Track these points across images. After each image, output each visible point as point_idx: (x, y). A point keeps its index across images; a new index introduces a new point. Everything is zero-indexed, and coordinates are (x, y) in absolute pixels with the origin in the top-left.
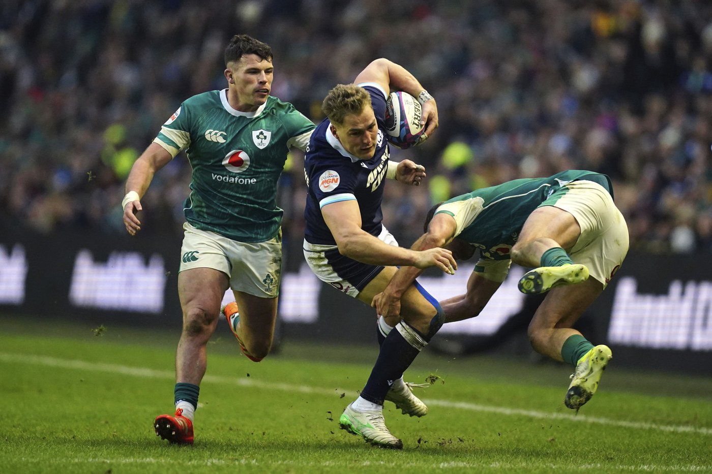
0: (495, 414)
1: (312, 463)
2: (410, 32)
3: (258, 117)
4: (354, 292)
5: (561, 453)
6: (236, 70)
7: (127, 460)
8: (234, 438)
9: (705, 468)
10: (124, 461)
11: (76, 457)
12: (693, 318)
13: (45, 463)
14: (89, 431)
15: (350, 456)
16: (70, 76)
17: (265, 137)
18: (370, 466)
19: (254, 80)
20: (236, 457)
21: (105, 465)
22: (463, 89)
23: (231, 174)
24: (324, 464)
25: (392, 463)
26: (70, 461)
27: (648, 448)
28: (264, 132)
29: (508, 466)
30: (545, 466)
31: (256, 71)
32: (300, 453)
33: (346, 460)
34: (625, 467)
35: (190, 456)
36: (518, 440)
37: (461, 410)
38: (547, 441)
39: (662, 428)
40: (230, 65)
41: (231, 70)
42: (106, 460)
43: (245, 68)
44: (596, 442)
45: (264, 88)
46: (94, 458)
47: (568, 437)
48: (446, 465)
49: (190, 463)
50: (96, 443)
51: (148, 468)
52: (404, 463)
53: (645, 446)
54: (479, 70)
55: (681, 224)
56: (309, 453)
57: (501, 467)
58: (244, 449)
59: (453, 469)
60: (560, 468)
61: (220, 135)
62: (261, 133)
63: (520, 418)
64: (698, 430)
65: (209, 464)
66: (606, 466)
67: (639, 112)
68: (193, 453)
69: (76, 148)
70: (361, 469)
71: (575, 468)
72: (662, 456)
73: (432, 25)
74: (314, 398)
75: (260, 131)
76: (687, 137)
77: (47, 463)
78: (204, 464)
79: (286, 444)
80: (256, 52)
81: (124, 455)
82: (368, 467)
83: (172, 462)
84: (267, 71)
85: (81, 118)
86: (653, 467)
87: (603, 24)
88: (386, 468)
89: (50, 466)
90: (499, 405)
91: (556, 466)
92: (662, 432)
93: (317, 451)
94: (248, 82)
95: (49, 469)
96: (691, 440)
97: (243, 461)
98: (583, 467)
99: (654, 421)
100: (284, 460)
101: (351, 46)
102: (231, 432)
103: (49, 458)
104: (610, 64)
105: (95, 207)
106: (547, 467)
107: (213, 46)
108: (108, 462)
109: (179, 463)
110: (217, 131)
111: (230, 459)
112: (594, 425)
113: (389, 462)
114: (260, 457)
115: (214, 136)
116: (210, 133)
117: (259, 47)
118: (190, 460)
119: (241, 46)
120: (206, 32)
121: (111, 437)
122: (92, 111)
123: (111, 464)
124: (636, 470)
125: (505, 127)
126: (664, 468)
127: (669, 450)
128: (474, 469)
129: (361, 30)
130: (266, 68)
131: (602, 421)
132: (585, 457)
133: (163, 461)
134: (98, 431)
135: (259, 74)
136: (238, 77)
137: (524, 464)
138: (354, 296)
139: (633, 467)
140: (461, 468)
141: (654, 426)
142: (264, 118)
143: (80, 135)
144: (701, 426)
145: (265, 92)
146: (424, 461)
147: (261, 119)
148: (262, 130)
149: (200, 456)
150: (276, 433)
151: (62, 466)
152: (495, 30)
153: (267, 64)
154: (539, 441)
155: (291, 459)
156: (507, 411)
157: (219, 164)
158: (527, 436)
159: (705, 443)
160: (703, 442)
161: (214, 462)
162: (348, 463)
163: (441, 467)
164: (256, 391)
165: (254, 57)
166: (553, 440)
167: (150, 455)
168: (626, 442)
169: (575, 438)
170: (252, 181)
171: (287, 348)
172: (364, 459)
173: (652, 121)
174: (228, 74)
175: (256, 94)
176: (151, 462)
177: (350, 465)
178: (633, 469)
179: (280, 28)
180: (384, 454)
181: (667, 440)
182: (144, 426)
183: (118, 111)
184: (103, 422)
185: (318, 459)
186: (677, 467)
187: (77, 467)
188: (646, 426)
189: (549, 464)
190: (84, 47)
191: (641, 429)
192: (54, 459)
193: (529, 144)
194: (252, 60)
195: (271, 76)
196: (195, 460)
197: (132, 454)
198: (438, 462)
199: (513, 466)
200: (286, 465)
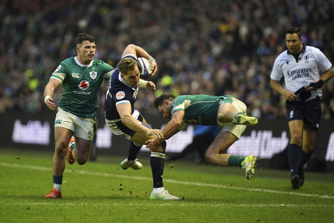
0: (182, 184)
1: (109, 204)
2: (147, 31)
3: (91, 66)
4: (129, 137)
5: (208, 200)
6: (81, 47)
7: (36, 204)
8: (78, 195)
9: (266, 205)
10: (34, 204)
11: (15, 203)
12: (260, 146)
13: (3, 205)
14: (20, 192)
15: (124, 201)
16: (11, 50)
17: (95, 74)
18: (133, 205)
19: (88, 51)
20: (79, 202)
21: (27, 206)
22: (168, 54)
23: (81, 91)
24: (114, 205)
25: (141, 204)
26: (13, 204)
27: (243, 197)
28: (94, 72)
29: (188, 205)
30: (202, 205)
31: (89, 47)
32: (105, 200)
33: (123, 203)
34: (234, 205)
35: (61, 202)
36: (191, 195)
37: (169, 183)
38: (203, 195)
39: (249, 189)
40: (78, 45)
41: (79, 47)
42: (27, 204)
43: (84, 46)
44: (223, 195)
45: (92, 54)
46: (23, 202)
47: (211, 193)
48: (163, 205)
49: (61, 205)
50: (23, 197)
51: (44, 207)
52: (146, 204)
53: (242, 197)
54: (175, 47)
55: (255, 108)
56: (108, 200)
57: (185, 205)
58: (82, 199)
59: (165, 206)
60: (208, 206)
61: (78, 75)
62: (93, 73)
63: (192, 186)
64: (263, 190)
65: (68, 205)
66: (226, 205)
67: (238, 63)
68: (62, 201)
69: (14, 79)
70: (129, 207)
71: (214, 206)
72: (249, 201)
73: (155, 29)
74: (109, 178)
75: (92, 72)
76: (258, 73)
77: (4, 205)
78: (66, 205)
79: (99, 197)
80: (88, 40)
81: (34, 202)
82: (131, 206)
83: (53, 204)
84: (93, 47)
85: (16, 67)
86: (245, 205)
87: (223, 28)
88: (139, 206)
89: (5, 206)
90: (183, 180)
91: (207, 205)
92: (249, 191)
93: (111, 200)
94: (86, 52)
95: (5, 207)
96: (260, 194)
97: (82, 204)
98: (217, 205)
99: (246, 187)
100: (98, 203)
101: (123, 38)
102: (77, 192)
103: (4, 203)
104: (227, 44)
105: (21, 103)
106: (203, 205)
107: (69, 38)
108: (28, 204)
109: (56, 205)
110: (76, 73)
111: (76, 203)
112: (221, 188)
113: (140, 204)
114: (88, 202)
115: (75, 75)
116: (74, 74)
117: (89, 37)
118: (61, 204)
119: (82, 37)
120: (65, 32)
121: (29, 195)
122: (20, 64)
123: (29, 205)
124: (238, 206)
125: (185, 69)
126: (250, 205)
127: (252, 198)
128: (174, 206)
129: (127, 31)
130: (93, 46)
131: (225, 187)
132: (218, 201)
133: (50, 204)
134: (24, 192)
135: (90, 48)
136: (81, 50)
137: (194, 204)
138: (129, 139)
139: (237, 205)
140: (169, 206)
141: (245, 189)
142: (93, 66)
143: (15, 74)
144: (264, 189)
145: (93, 56)
146: (154, 203)
147: (92, 67)
148: (93, 72)
149: (65, 202)
150: (95, 192)
151: (9, 206)
152: (181, 30)
153: (93, 44)
154: (200, 195)
155: (101, 203)
156: (187, 183)
157: (77, 86)
158: (195, 193)
159: (266, 196)
160: (265, 195)
161: (70, 204)
162: (124, 204)
163: (161, 206)
164: (86, 176)
165: (88, 41)
166: (205, 194)
167: (45, 202)
168: (234, 195)
169: (214, 194)
170: (89, 93)
171: (99, 158)
172: (130, 203)
173: (243, 67)
174: (78, 49)
175: (89, 57)
176: (45, 204)
177: (124, 205)
178: (237, 206)
179: (95, 30)
180: (138, 201)
181: (251, 194)
182: (42, 190)
183: (30, 64)
184: (26, 188)
185: (112, 203)
186: (255, 205)
187: (16, 207)
188: (242, 189)
189: (203, 204)
190: (17, 39)
191: (241, 190)
192: (6, 203)
193: (195, 77)
194: (87, 43)
195: (94, 49)
196: (63, 203)
197: (37, 201)
198: (160, 204)
199: (189, 205)
200: (99, 205)
